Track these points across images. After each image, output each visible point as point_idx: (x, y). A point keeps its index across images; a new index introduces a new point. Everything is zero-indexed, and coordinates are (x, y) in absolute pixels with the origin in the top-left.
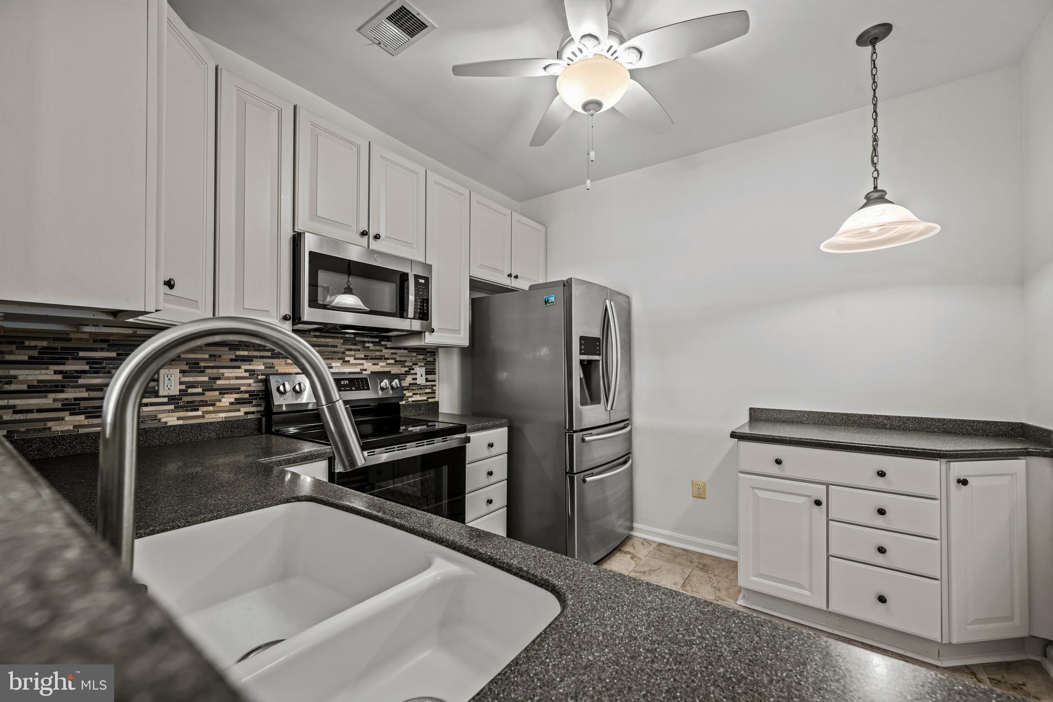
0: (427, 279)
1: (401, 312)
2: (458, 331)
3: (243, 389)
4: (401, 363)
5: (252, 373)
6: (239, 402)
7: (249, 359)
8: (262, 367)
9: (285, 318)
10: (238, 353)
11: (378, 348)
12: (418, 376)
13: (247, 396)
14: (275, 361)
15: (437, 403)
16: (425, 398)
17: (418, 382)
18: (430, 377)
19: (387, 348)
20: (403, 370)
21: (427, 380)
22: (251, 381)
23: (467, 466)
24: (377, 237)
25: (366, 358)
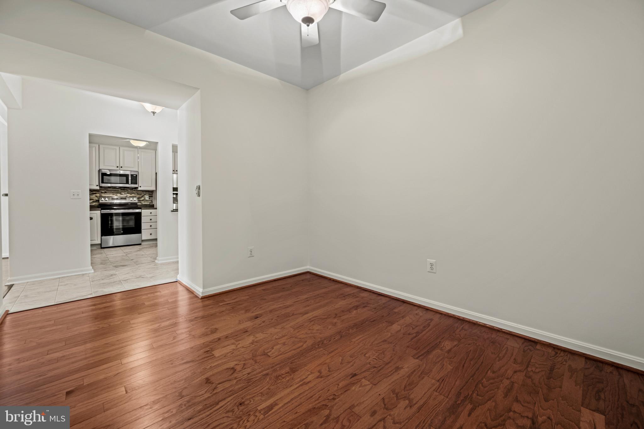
0: (136, 175)
1: (127, 183)
2: (151, 186)
3: (94, 199)
4: (140, 194)
5: (96, 196)
6: (93, 202)
7: (96, 193)
8: (99, 195)
9: (97, 186)
10: (93, 192)
11: (132, 191)
12: (146, 198)
13: (95, 201)
14: (102, 194)
15: (154, 205)
16: (149, 203)
17: (146, 199)
18: (150, 198)
19: (135, 191)
20: (141, 196)
21: (149, 199)
22: (96, 198)
23: (142, 217)
24: (121, 167)
25: (128, 193)
